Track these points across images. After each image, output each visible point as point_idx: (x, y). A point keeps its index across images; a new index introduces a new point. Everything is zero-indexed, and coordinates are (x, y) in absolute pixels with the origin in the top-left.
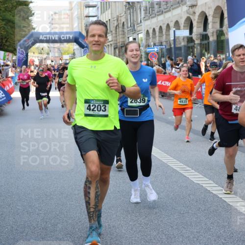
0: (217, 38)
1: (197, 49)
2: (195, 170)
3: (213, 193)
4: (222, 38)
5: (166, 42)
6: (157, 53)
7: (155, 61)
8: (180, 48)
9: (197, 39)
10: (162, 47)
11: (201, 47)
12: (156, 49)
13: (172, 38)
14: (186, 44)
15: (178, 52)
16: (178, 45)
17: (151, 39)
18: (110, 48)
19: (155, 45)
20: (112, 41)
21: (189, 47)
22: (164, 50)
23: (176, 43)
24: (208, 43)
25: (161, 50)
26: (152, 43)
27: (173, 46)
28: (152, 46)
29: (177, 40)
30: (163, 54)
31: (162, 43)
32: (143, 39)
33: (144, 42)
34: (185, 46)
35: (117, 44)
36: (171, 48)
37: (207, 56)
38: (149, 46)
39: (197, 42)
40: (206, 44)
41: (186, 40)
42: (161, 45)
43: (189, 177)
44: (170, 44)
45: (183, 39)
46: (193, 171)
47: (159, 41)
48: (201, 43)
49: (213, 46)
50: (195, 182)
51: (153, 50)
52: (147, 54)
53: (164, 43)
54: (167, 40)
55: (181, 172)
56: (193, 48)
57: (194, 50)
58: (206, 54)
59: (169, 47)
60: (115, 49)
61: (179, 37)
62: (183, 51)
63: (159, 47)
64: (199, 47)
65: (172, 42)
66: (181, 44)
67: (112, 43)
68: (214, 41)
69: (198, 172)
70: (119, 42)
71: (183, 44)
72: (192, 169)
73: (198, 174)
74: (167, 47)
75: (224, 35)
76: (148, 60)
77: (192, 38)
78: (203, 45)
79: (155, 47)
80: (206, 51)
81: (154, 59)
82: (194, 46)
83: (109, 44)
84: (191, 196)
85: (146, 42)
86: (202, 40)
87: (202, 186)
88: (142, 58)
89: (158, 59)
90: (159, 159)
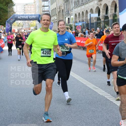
0: (113, 18)
1: (102, 24)
3: (110, 101)
4: (116, 18)
5: (86, 20)
6: (81, 26)
7: (79, 30)
8: (93, 24)
9: (102, 19)
10: (83, 23)
11: (104, 23)
12: (80, 24)
13: (89, 18)
15: (92, 25)
16: (92, 22)
17: (78, 18)
18: (55, 23)
19: (79, 21)
20: (57, 19)
21: (98, 23)
22: (85, 25)
23: (91, 21)
24: (108, 20)
25: (83, 24)
26: (78, 21)
27: (89, 22)
28: (78, 22)
29: (92, 19)
30: (84, 27)
31: (83, 20)
32: (73, 18)
33: (74, 20)
34: (96, 22)
36: (88, 23)
37: (107, 28)
38: (76, 22)
40: (107, 21)
41: (96, 19)
45: (95, 19)
46: (100, 89)
47: (82, 19)
48: (104, 21)
49: (111, 22)
50: (101, 94)
51: (79, 24)
52: (75, 26)
53: (85, 21)
54: (86, 19)
55: (93, 89)
56: (100, 23)
57: (101, 24)
58: (107, 26)
59: (87, 23)
61: (92, 17)
62: (95, 25)
64: (103, 23)
65: (89, 20)
66: (93, 21)
67: (57, 20)
68: (111, 19)
69: (103, 90)
72: (99, 88)
73: (102, 90)
74: (86, 23)
75: (117, 16)
76: (76, 30)
77: (99, 18)
78: (106, 22)
79: (80, 23)
80: (107, 25)
82: (100, 22)
83: (55, 21)
84: (98, 102)
85: (75, 20)
86: (105, 19)
87: (104, 97)
88: (73, 29)
89: (81, 29)
90: (82, 83)
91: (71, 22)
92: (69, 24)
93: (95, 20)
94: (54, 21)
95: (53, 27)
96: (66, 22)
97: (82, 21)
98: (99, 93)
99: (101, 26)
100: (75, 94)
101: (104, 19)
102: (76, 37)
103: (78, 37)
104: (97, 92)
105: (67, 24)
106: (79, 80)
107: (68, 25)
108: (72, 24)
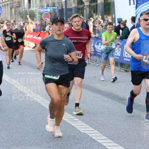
0: (105, 1)
1: (86, 10)
2: (82, 121)
3: (98, 142)
4: (109, 1)
5: (58, 3)
6: (50, 13)
8: (71, 10)
9: (86, 1)
10: (54, 8)
11: (90, 8)
12: (49, 10)
14: (76, 5)
15: (69, 13)
16: (69, 7)
18: (6, 7)
19: (48, 6)
20: (8, 1)
21: (79, 8)
22: (57, 11)
23: (68, 5)
24: (97, 5)
25: (54, 11)
26: (45, 4)
27: (64, 7)
29: (69, 2)
31: (54, 4)
33: (38, 2)
34: (75, 7)
35: (13, 4)
36: (63, 9)
37: (95, 17)
38: (42, 7)
39: (86, 4)
40: (94, 6)
41: (76, 2)
42: (54, 6)
43: (77, 127)
44: (62, 5)
45: (74, 1)
46: (81, 122)
47: (52, 2)
48: (90, 5)
49: (101, 8)
51: (46, 10)
52: (41, 14)
53: (57, 5)
54: (59, 2)
55: (70, 122)
56: (82, 9)
57: (84, 11)
58: (94, 15)
59: (61, 8)
60: (11, 8)
63: (52, 8)
64: (88, 9)
65: (64, 4)
66: (71, 5)
67: (8, 3)
68: (101, 3)
69: (85, 123)
70: (15, 3)
71: (73, 5)
72: (80, 120)
74: (59, 8)
76: (42, 20)
78: (92, 7)
79: (48, 8)
80: (94, 12)
81: (47, 18)
82: (83, 8)
83: (6, 3)
84: (78, 144)
85: (40, 3)
86: (91, 2)
87: (88, 135)
88: (36, 18)
89: (51, 19)
91: (33, 7)
92: (30, 9)
93: (74, 3)
94: (3, 4)
95: (3, 14)
96: (25, 6)
97: (51, 4)
98: (79, 129)
99: (85, 13)
100: (38, 130)
101: (89, 3)
102: (42, 31)
103: (44, 32)
104: (75, 126)
107: (28, 10)
108: (35, 10)
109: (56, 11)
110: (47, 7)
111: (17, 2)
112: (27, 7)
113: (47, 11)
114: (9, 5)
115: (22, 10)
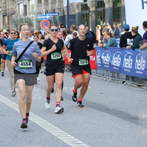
0: (113, 5)
1: (92, 17)
4: (119, 5)
5: (59, 9)
10: (54, 14)
12: (48, 17)
13: (65, 5)
14: (80, 11)
15: (71, 20)
16: (72, 13)
17: (43, 5)
19: (47, 12)
21: (83, 15)
23: (70, 10)
24: (104, 10)
26: (44, 10)
27: (66, 13)
31: (54, 10)
32: (35, 6)
34: (79, 13)
35: (6, 11)
36: (64, 16)
37: (102, 24)
38: (40, 13)
40: (101, 11)
41: (80, 7)
42: (54, 12)
44: (63, 11)
45: (78, 6)
48: (96, 11)
49: (109, 14)
52: (39, 22)
53: (57, 11)
56: (87, 15)
57: (89, 18)
58: (102, 22)
60: (4, 16)
61: (72, 4)
63: (52, 14)
65: (65, 9)
66: (75, 11)
68: (110, 8)
70: (8, 9)
71: (77, 11)
72: (84, 143)
77: (86, 5)
79: (47, 14)
80: (101, 19)
85: (38, 10)
86: (97, 7)
90: (49, 133)
91: (30, 14)
92: (26, 17)
93: (78, 8)
97: (51, 10)
101: (95, 8)
105: (22, 16)
106: (44, 128)
107: (24, 18)
108: (32, 17)
109: (56, 18)
110: (45, 14)
111: (11, 8)
112: (23, 14)
113: (46, 18)
114: (1, 12)
115: (17, 17)
